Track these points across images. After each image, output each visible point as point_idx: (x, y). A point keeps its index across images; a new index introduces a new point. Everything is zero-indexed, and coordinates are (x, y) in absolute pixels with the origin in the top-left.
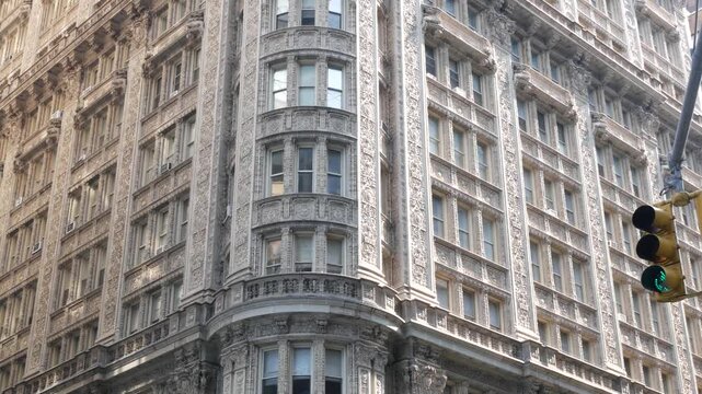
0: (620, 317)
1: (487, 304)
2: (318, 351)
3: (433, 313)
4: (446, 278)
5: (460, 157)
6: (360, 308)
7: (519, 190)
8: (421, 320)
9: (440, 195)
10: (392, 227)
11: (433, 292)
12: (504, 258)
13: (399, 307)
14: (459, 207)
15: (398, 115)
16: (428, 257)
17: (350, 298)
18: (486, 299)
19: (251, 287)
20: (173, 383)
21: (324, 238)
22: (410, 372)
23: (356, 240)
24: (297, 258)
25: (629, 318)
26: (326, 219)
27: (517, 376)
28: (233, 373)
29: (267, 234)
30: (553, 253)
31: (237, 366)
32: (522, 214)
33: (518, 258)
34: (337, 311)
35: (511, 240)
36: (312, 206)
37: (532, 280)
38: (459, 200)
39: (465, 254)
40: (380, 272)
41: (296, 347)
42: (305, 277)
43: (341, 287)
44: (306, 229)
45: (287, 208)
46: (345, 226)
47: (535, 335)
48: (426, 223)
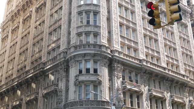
0: (166, 54)
1: (133, 51)
2: (92, 62)
3: (120, 53)
4: (123, 45)
5: (126, 16)
6: (102, 51)
7: (141, 23)
8: (117, 54)
9: (121, 25)
10: (109, 32)
11: (120, 48)
12: (137, 40)
13: (111, 51)
14: (126, 28)
15: (111, 5)
16: (118, 39)
17: (99, 49)
18: (133, 49)
19: (76, 47)
20: (58, 71)
21: (93, 35)
22: (114, 67)
23: (101, 35)
24: (87, 40)
25: (168, 54)
26: (93, 31)
27: (140, 67)
28: (72, 68)
29: (79, 35)
30: (149, 39)
31: (73, 66)
32: (142, 29)
33: (140, 40)
34: (96, 52)
35: (139, 35)
36: (90, 28)
37: (144, 45)
38: (126, 26)
39: (127, 39)
40: (107, 43)
41: (86, 61)
42: (89, 45)
43: (97, 47)
44: (88, 33)
45: (84, 28)
46: (98, 32)
47: (145, 58)
48: (118, 31)
